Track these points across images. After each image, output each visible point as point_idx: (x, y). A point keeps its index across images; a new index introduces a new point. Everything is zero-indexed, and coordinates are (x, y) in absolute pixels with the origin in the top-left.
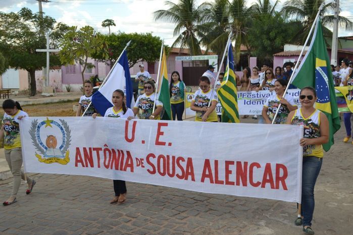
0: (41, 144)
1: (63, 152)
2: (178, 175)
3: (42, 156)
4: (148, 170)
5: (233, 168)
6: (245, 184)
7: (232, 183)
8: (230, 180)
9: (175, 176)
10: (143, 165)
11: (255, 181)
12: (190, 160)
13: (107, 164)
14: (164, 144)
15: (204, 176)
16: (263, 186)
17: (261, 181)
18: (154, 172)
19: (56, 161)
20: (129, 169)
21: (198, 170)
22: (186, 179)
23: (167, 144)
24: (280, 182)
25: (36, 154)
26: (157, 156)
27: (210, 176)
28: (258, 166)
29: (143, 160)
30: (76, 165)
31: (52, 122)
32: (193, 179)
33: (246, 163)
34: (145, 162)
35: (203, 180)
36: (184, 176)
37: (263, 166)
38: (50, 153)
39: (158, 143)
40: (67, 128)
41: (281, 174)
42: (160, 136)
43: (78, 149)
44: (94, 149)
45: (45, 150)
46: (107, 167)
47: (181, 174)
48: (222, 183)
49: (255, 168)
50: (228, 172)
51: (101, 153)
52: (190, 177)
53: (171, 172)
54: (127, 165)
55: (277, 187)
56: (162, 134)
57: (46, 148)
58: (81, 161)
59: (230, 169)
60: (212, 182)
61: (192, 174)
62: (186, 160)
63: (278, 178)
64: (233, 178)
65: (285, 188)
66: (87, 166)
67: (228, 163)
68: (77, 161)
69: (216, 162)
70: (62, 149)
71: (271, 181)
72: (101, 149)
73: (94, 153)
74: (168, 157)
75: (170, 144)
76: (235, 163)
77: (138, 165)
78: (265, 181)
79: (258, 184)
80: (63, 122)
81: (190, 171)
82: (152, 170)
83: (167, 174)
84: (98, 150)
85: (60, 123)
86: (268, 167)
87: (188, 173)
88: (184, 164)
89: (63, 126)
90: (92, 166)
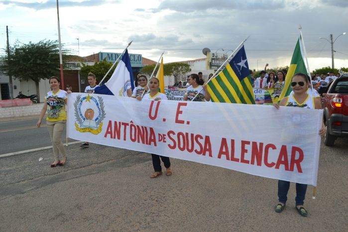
0: (81, 115)
1: (98, 124)
2: (196, 151)
4: (169, 145)
5: (249, 148)
6: (259, 164)
7: (247, 162)
8: (245, 159)
9: (194, 152)
10: (165, 140)
11: (269, 162)
12: (207, 138)
13: (133, 138)
14: (182, 122)
15: (221, 153)
16: (277, 167)
17: (276, 162)
18: (174, 147)
19: (89, 131)
20: (152, 143)
21: (216, 147)
22: (204, 154)
23: (186, 122)
24: (295, 164)
25: (76, 124)
26: (176, 133)
27: (226, 153)
28: (274, 148)
30: (106, 136)
31: (91, 98)
32: (211, 155)
33: (261, 144)
34: (167, 137)
35: (219, 157)
36: (202, 152)
37: (279, 148)
38: (86, 123)
39: (177, 121)
40: (102, 104)
41: (297, 157)
42: (180, 115)
43: (110, 122)
44: (123, 124)
46: (134, 140)
47: (199, 150)
48: (237, 160)
49: (270, 149)
50: (244, 151)
51: (128, 128)
52: (207, 153)
53: (190, 148)
54: (151, 140)
55: (292, 169)
56: (181, 112)
57: (84, 119)
58: (111, 133)
59: (245, 149)
60: (228, 159)
61: (210, 150)
62: (204, 138)
63: (293, 161)
64: (248, 156)
65: (300, 170)
66: (115, 138)
67: (244, 143)
68: (108, 132)
69: (233, 141)
70: (97, 121)
71: (286, 163)
72: (128, 124)
73: (122, 127)
74: (187, 134)
75: (188, 123)
76: (251, 143)
77: (160, 141)
78: (280, 162)
79: (273, 164)
80: (100, 98)
81: (208, 148)
82: (172, 145)
83: (186, 150)
84: (125, 125)
85: (98, 100)
86: (284, 149)
87: (206, 150)
88: (202, 142)
89: (99, 102)
90: (119, 138)
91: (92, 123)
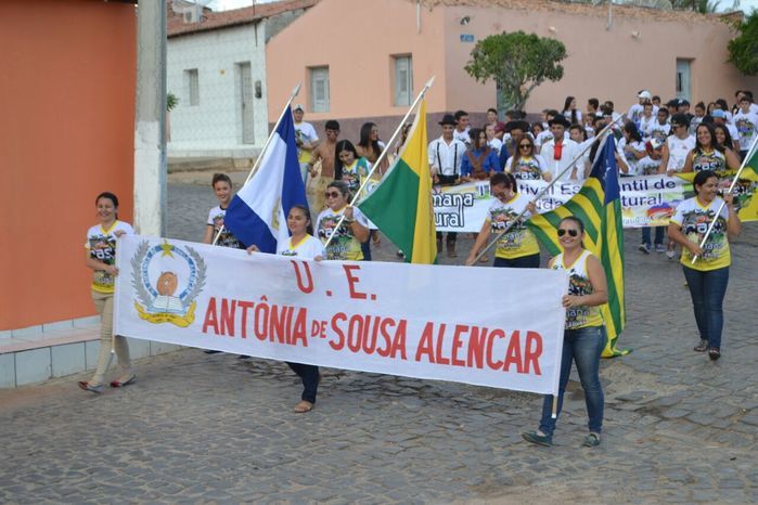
0: (148, 285)
1: (185, 304)
2: (379, 350)
3: (145, 307)
4: (331, 343)
5: (465, 337)
6: (480, 366)
7: (461, 363)
8: (459, 358)
9: (375, 352)
10: (324, 333)
11: (494, 360)
12: (403, 324)
13: (261, 331)
14: (363, 296)
15: (421, 350)
16: (506, 369)
17: (503, 360)
18: (339, 347)
19: (169, 320)
20: (299, 341)
21: (413, 340)
22: (393, 356)
23: (369, 297)
24: (531, 362)
25: (136, 304)
26: (349, 318)
27: (429, 351)
28: (502, 335)
29: (326, 323)
30: (205, 330)
31: (173, 249)
32: (404, 357)
33: (485, 330)
34: (328, 327)
35: (418, 358)
36: (389, 352)
37: (509, 334)
38: (160, 303)
39: (354, 295)
41: (533, 349)
42: (355, 284)
43: (213, 301)
44: (241, 304)
45: (152, 297)
46: (261, 337)
47: (384, 348)
48: (446, 362)
49: (497, 337)
50: (457, 344)
51: (251, 312)
52: (398, 352)
53: (369, 345)
54: (297, 335)
55: (527, 371)
56: (357, 280)
57: (155, 294)
58: (214, 323)
59: (460, 340)
60: (432, 360)
61: (403, 348)
62: (397, 323)
63: (529, 356)
64: (462, 354)
65: (538, 372)
66: (223, 333)
67: (461, 329)
68: (207, 323)
69: (443, 327)
70: (184, 299)
71: (517, 360)
72: (251, 305)
73: (239, 310)
74: (368, 318)
75: (374, 297)
76: (470, 330)
77: (313, 335)
78: (509, 359)
79: (500, 363)
80: (191, 250)
81: (399, 342)
82: (337, 341)
83: (361, 349)
84: (246, 305)
85: (186, 252)
86: (516, 335)
87: (396, 346)
88: (392, 331)
90: (232, 333)
91: (173, 304)
